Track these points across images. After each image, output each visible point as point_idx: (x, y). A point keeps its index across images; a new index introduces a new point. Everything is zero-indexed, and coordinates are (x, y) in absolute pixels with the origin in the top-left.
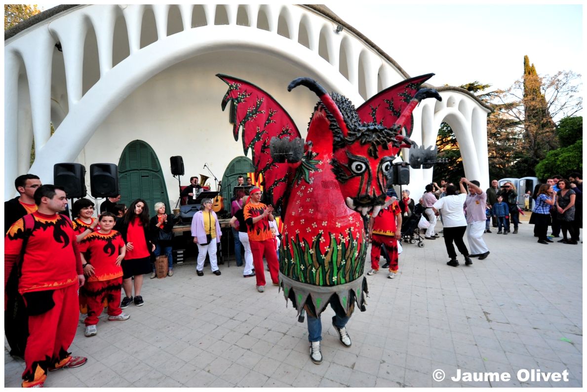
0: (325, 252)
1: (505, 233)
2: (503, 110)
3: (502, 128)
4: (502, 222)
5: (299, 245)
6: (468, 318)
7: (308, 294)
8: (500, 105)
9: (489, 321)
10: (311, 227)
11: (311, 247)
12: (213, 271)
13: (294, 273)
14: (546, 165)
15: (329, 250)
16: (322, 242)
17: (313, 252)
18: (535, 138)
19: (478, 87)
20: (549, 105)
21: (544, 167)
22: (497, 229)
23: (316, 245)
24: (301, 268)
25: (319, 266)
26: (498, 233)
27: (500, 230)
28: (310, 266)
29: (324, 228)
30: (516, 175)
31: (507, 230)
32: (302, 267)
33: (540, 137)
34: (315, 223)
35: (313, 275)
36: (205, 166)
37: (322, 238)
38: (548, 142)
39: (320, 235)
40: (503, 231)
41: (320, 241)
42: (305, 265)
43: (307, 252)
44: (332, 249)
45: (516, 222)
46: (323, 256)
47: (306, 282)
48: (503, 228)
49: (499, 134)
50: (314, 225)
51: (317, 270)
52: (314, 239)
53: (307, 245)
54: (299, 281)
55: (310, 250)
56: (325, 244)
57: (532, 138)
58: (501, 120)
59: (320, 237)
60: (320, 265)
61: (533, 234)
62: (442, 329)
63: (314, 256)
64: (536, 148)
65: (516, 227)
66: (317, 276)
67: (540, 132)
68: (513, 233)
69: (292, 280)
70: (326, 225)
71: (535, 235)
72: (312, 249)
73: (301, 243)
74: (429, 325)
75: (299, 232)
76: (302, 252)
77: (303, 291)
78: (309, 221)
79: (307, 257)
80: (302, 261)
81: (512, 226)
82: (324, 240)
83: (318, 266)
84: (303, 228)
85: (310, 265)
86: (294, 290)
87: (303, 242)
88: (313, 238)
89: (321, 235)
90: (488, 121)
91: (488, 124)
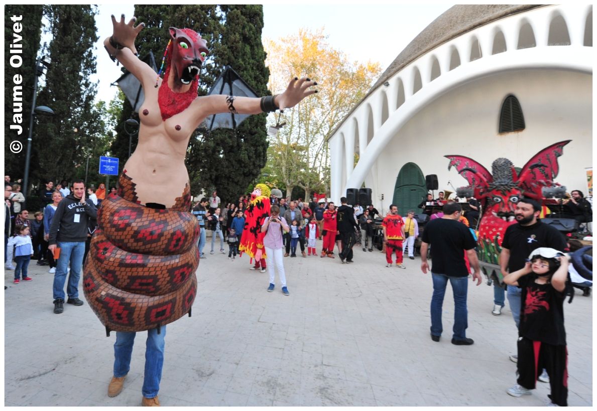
5: (485, 241)
7: (493, 270)
12: (409, 256)
13: (484, 258)
32: (489, 254)
36: (449, 183)
39: (498, 235)
42: (490, 253)
47: (492, 263)
63: (495, 247)
69: (485, 263)
76: (487, 245)
77: (490, 268)
78: (491, 227)
79: (491, 248)
80: (489, 251)
84: (487, 232)
86: (485, 267)
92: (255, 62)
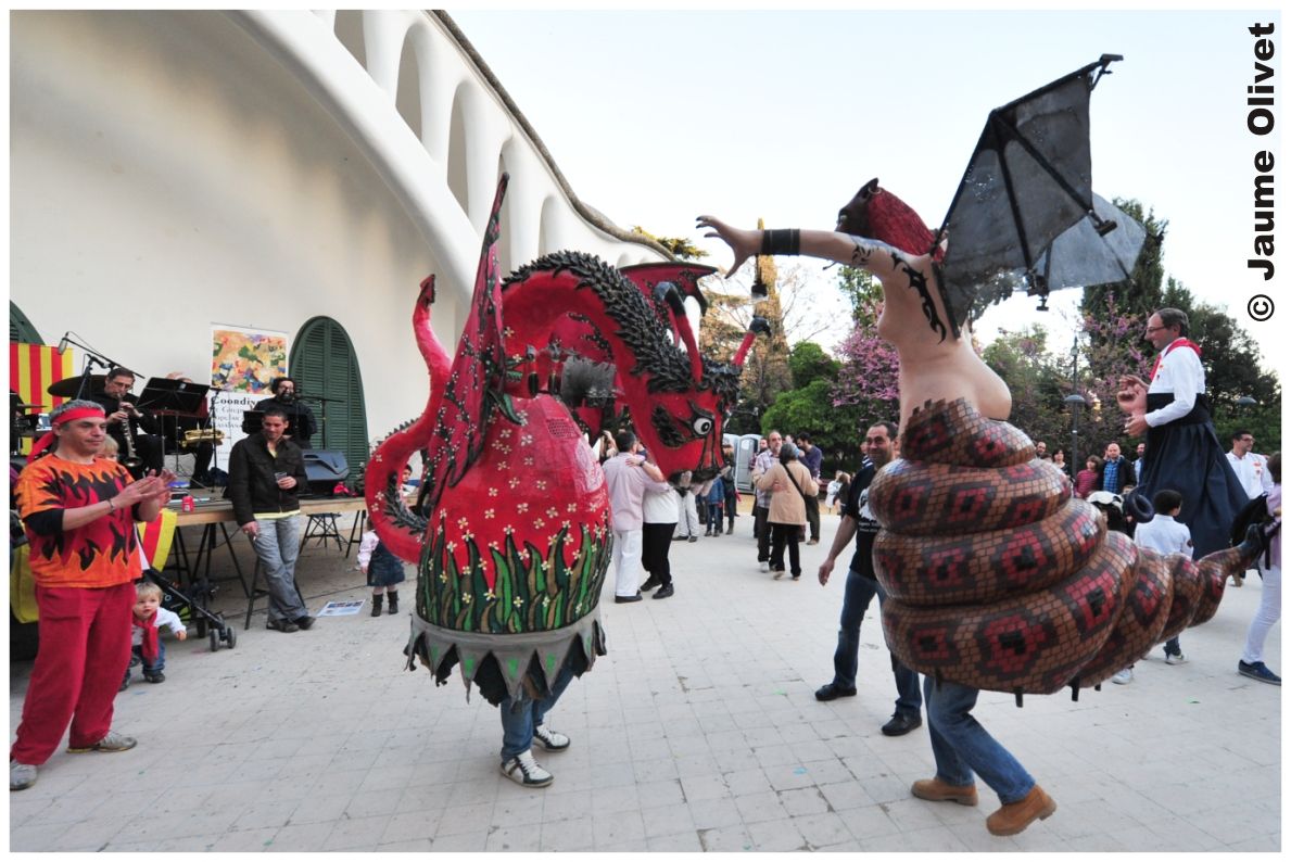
0: (572, 562)
1: (715, 536)
2: (725, 306)
3: (721, 340)
4: (713, 513)
5: (515, 558)
6: (654, 694)
7: (531, 653)
8: (720, 296)
9: (685, 690)
10: (545, 518)
11: (544, 557)
13: (492, 620)
14: (774, 416)
15: (580, 556)
16: (567, 543)
17: (549, 566)
18: (764, 367)
19: (690, 250)
20: (783, 314)
21: (772, 419)
22: (705, 527)
23: (556, 551)
24: (513, 605)
25: (559, 591)
26: (706, 535)
27: (709, 528)
28: (540, 596)
29: (571, 517)
30: (735, 429)
31: (719, 528)
32: (519, 602)
33: (770, 366)
34: (553, 508)
35: (542, 611)
37: (569, 535)
38: (780, 378)
40: (713, 531)
41: (563, 542)
42: (525, 596)
43: (536, 569)
44: (584, 553)
45: (732, 514)
46: (568, 571)
47: (526, 630)
48: (713, 525)
49: (717, 349)
50: (552, 513)
51: (552, 599)
52: (552, 540)
53: (535, 556)
54: (510, 633)
55: (542, 562)
56: (573, 547)
57: (761, 367)
58: (721, 324)
59: (565, 535)
60: (560, 588)
61: (753, 533)
62: (611, 727)
63: (551, 573)
64: (764, 384)
65: (731, 523)
66: (552, 611)
67: (770, 358)
68: (728, 533)
69: (491, 636)
70: (574, 510)
71: (756, 536)
72: (547, 560)
73: (520, 554)
74: (587, 727)
75: (513, 530)
76: (521, 570)
77: (520, 649)
78: (539, 506)
79: (534, 579)
80: (520, 589)
81: (726, 520)
82: (572, 540)
83: (556, 591)
84: (524, 522)
85: (538, 593)
87: (525, 550)
88: (550, 538)
89: (566, 531)
90: (702, 321)
91: (701, 326)
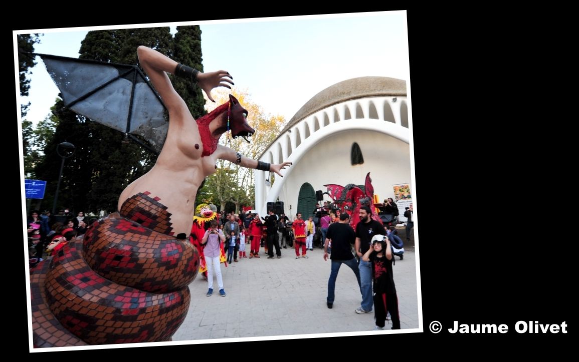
12: (310, 248)
92: (197, 106)
